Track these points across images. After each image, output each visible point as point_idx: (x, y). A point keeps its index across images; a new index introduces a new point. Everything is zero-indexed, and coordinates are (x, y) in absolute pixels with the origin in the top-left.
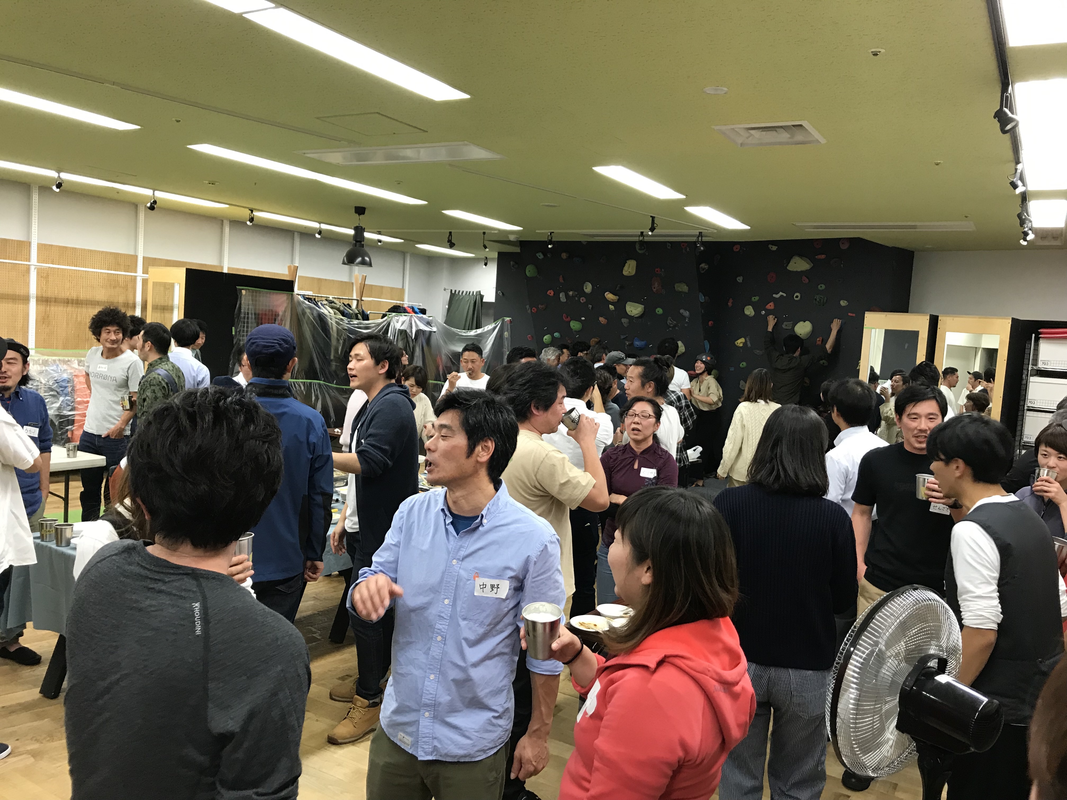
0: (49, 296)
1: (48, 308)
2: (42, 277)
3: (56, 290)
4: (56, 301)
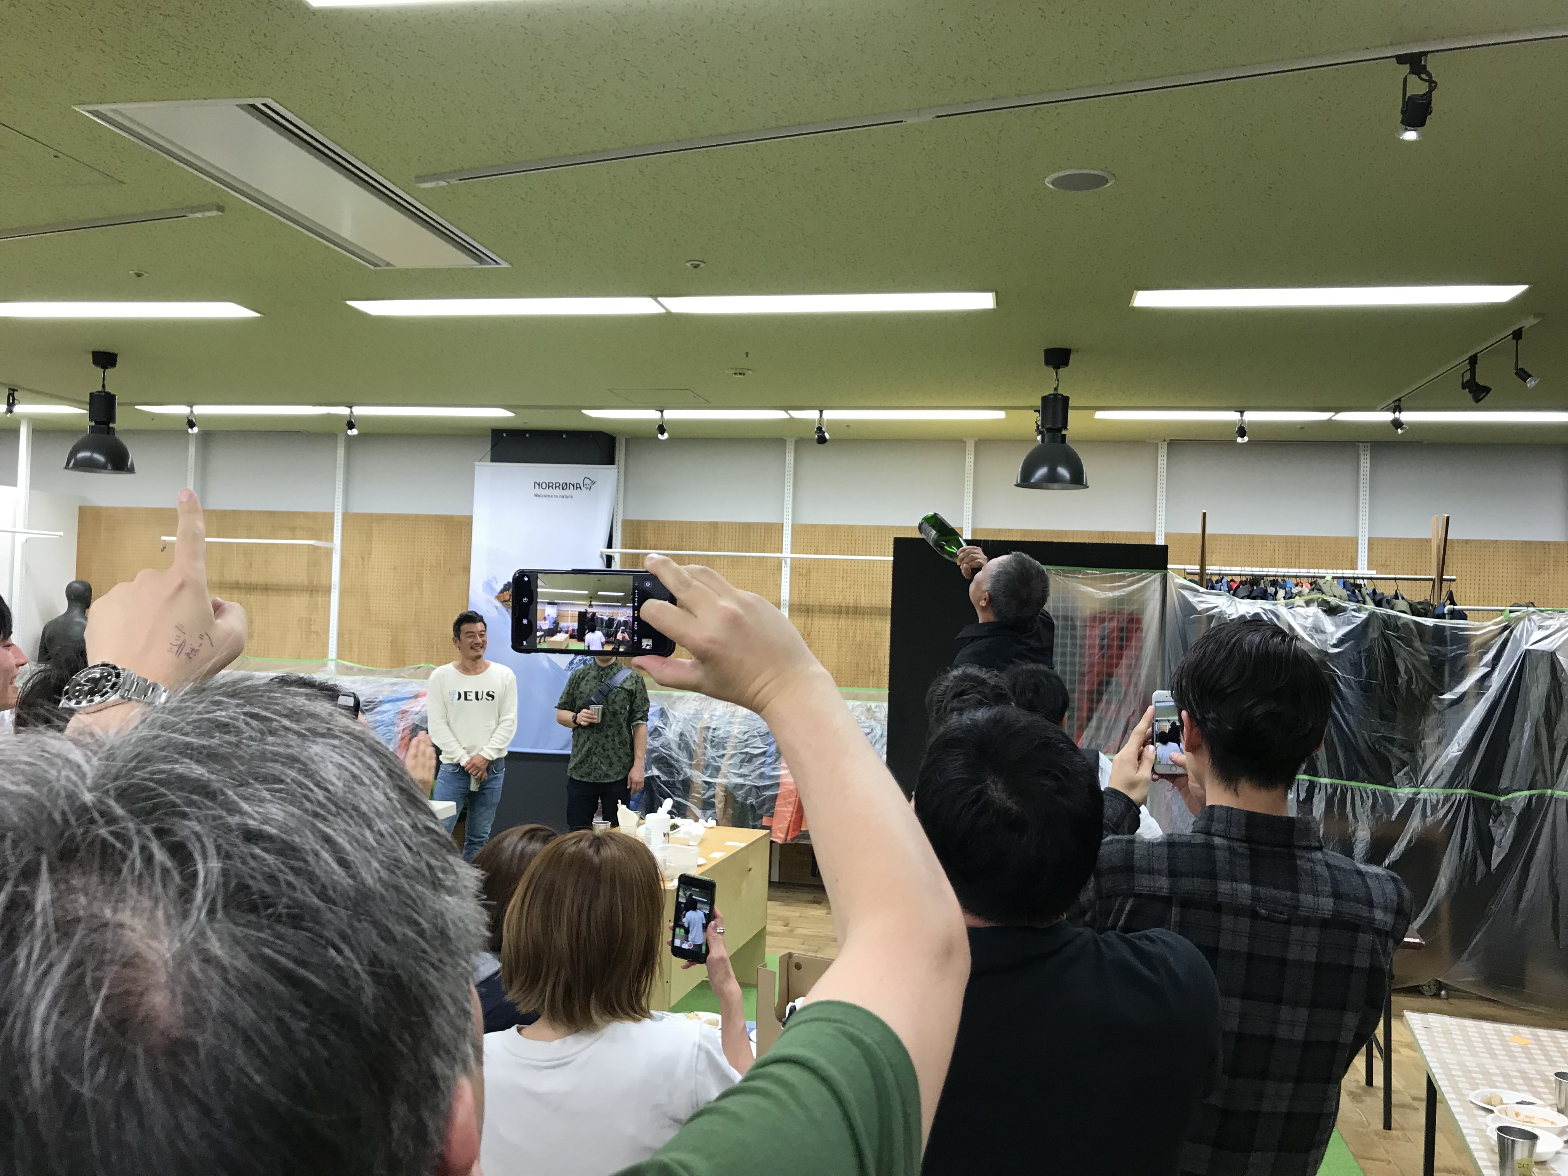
0: (811, 603)
1: (809, 622)
2: (800, 574)
3: (822, 593)
4: (822, 610)
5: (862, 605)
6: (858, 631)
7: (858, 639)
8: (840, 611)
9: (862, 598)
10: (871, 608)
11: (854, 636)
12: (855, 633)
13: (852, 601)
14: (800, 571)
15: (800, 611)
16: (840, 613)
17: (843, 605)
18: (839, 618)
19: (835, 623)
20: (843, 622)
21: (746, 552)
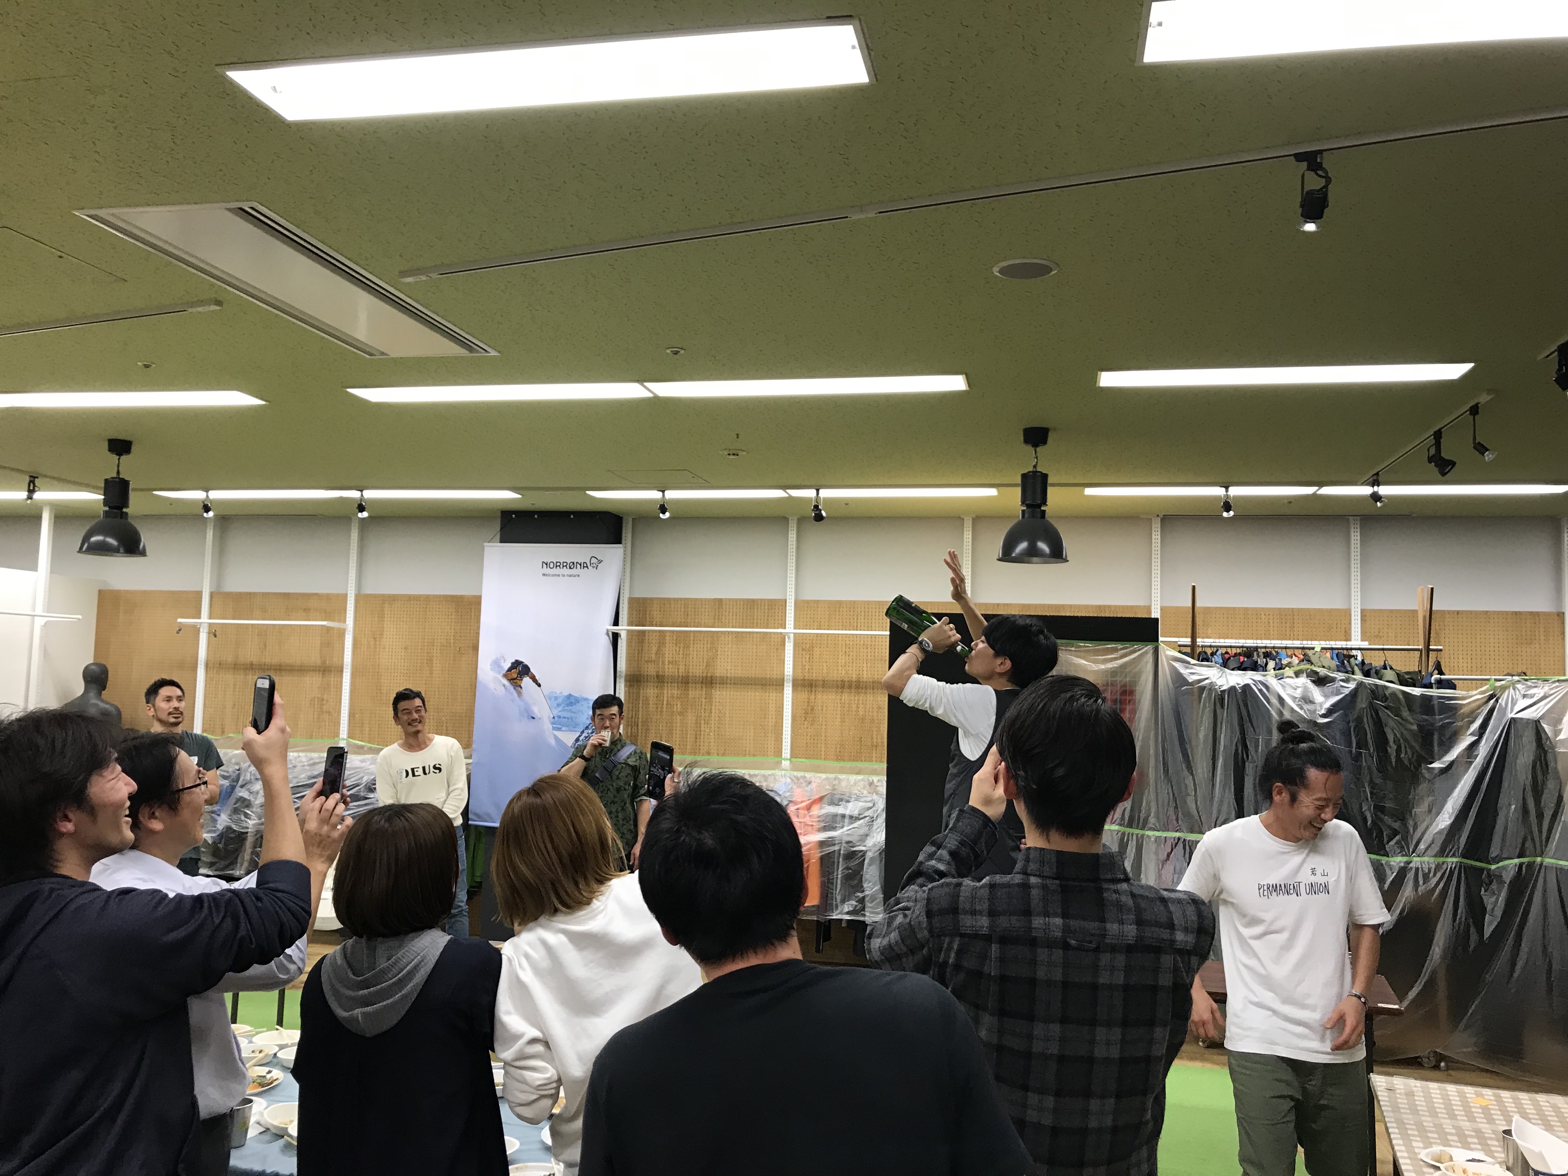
0: (814, 678)
1: (813, 697)
2: (803, 650)
3: (825, 668)
4: (825, 685)
5: (865, 680)
6: (861, 706)
7: (861, 713)
8: (843, 686)
9: (865, 673)
10: (873, 682)
11: (857, 711)
12: (858, 707)
13: (854, 676)
14: (803, 646)
15: (803, 686)
16: (843, 687)
17: (846, 679)
18: (842, 692)
19: (839, 697)
20: (845, 697)
21: (750, 627)
